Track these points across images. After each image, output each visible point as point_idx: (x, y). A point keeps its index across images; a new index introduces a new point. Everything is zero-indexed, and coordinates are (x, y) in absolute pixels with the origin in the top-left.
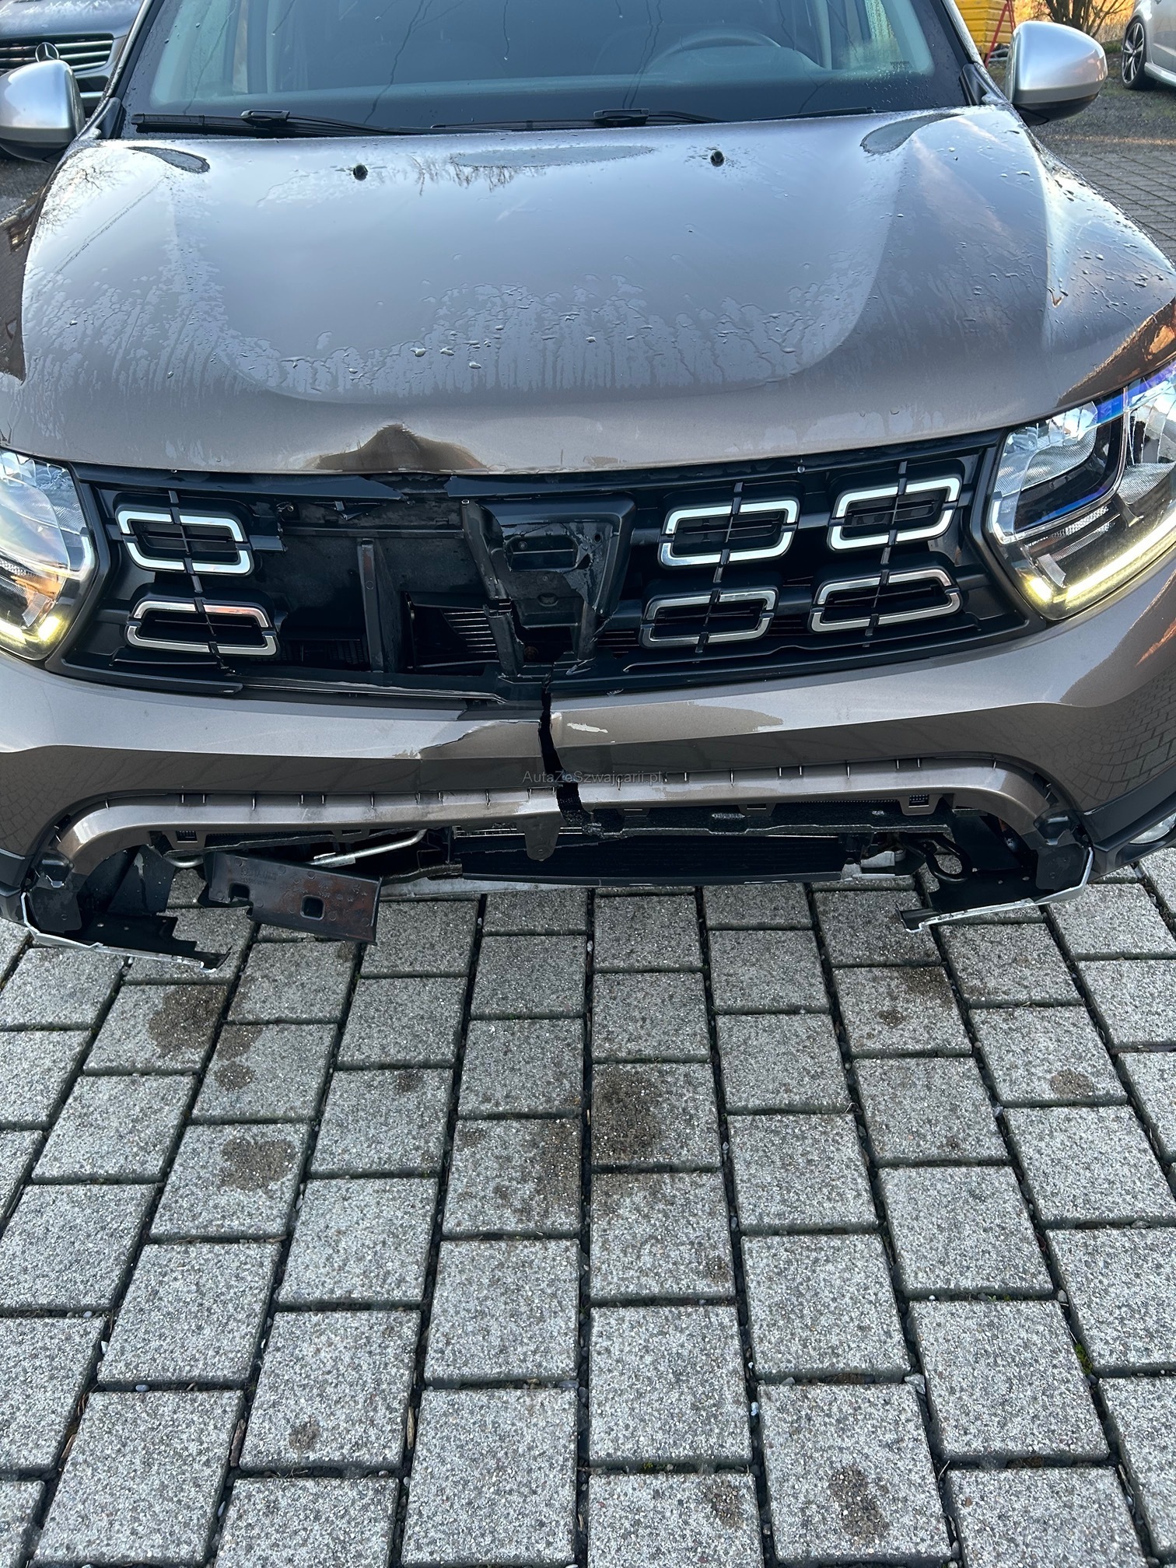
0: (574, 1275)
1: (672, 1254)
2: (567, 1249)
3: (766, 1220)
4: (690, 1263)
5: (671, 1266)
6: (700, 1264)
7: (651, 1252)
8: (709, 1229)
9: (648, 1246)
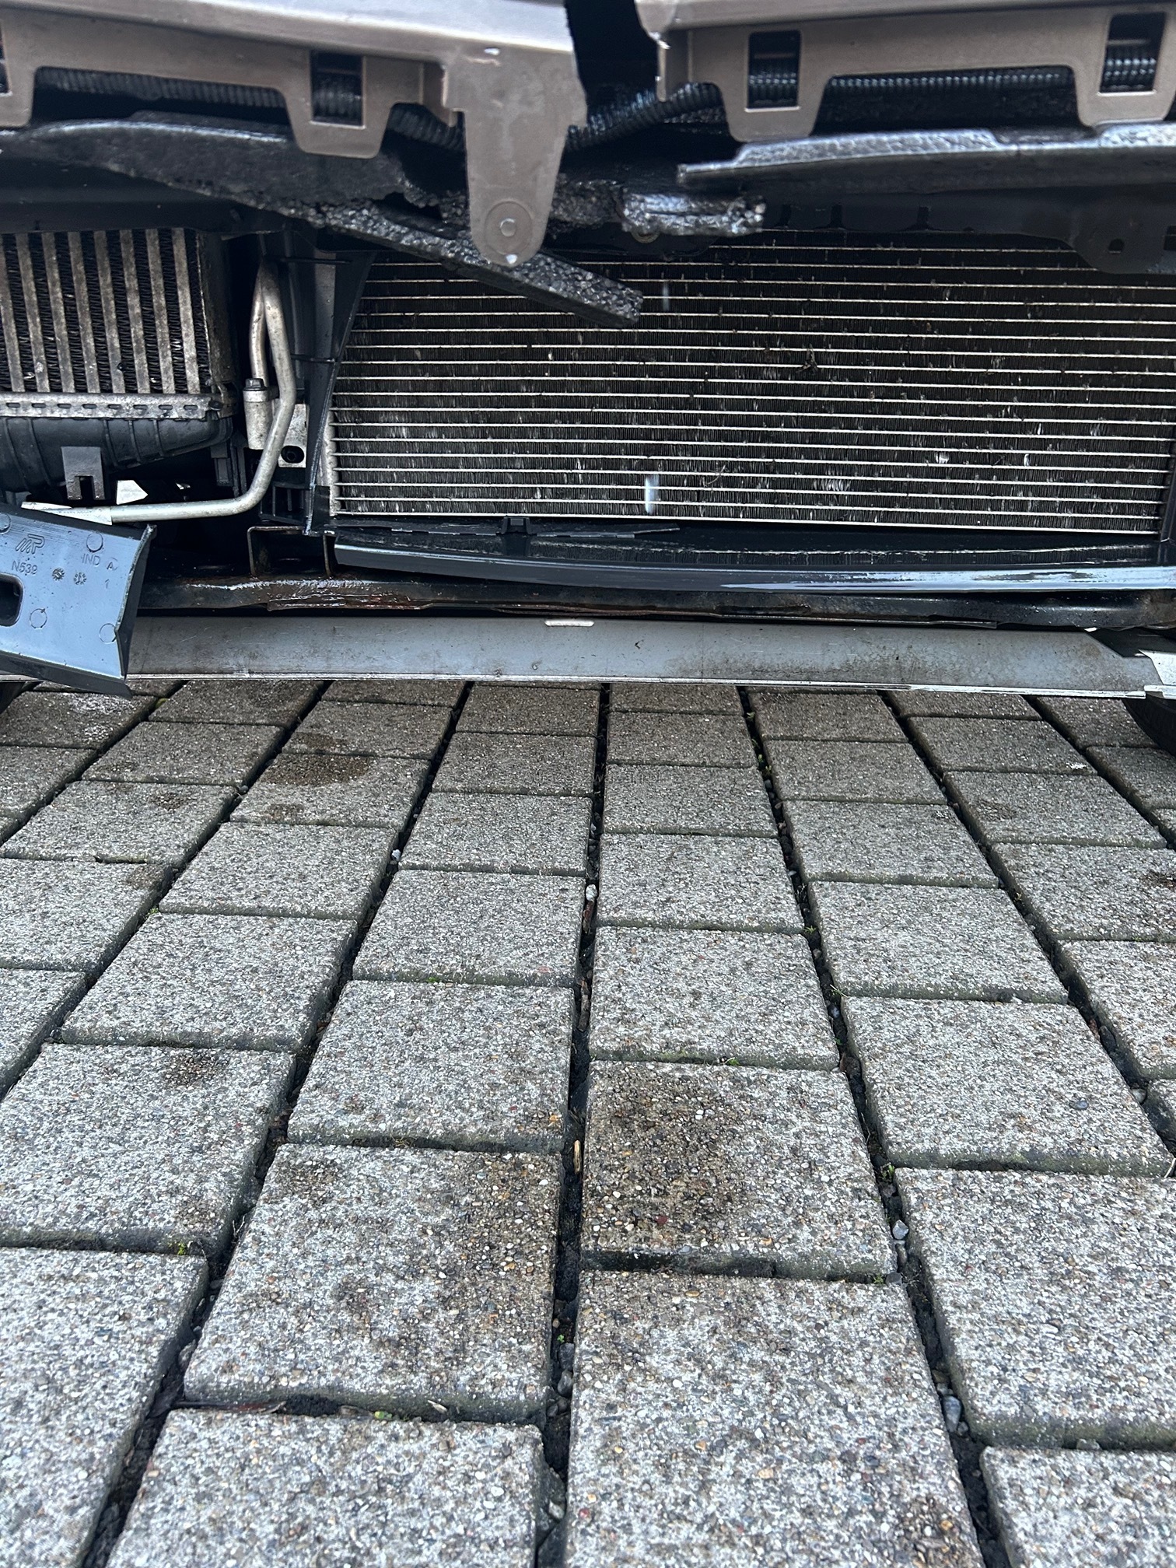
0: (521, 1529)
1: (798, 1483)
2: (506, 1452)
3: (1042, 1406)
4: (851, 1513)
5: (797, 1518)
6: (879, 1516)
7: (737, 1474)
8: (891, 1421)
9: (728, 1458)
